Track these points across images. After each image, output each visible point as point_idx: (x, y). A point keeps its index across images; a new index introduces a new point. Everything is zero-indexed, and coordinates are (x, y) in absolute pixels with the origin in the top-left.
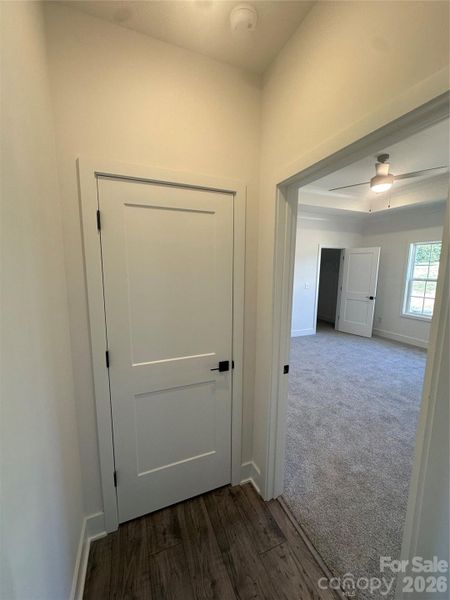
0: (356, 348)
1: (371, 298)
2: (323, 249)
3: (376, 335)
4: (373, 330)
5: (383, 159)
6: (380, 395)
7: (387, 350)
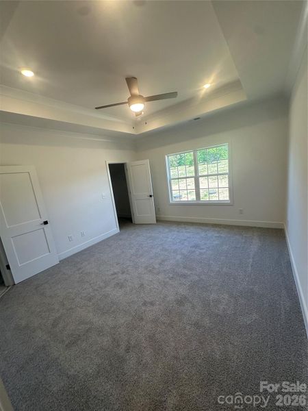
0: (148, 235)
1: (151, 196)
2: (109, 165)
3: (159, 221)
4: (156, 217)
5: (130, 81)
6: (171, 275)
7: (167, 230)
